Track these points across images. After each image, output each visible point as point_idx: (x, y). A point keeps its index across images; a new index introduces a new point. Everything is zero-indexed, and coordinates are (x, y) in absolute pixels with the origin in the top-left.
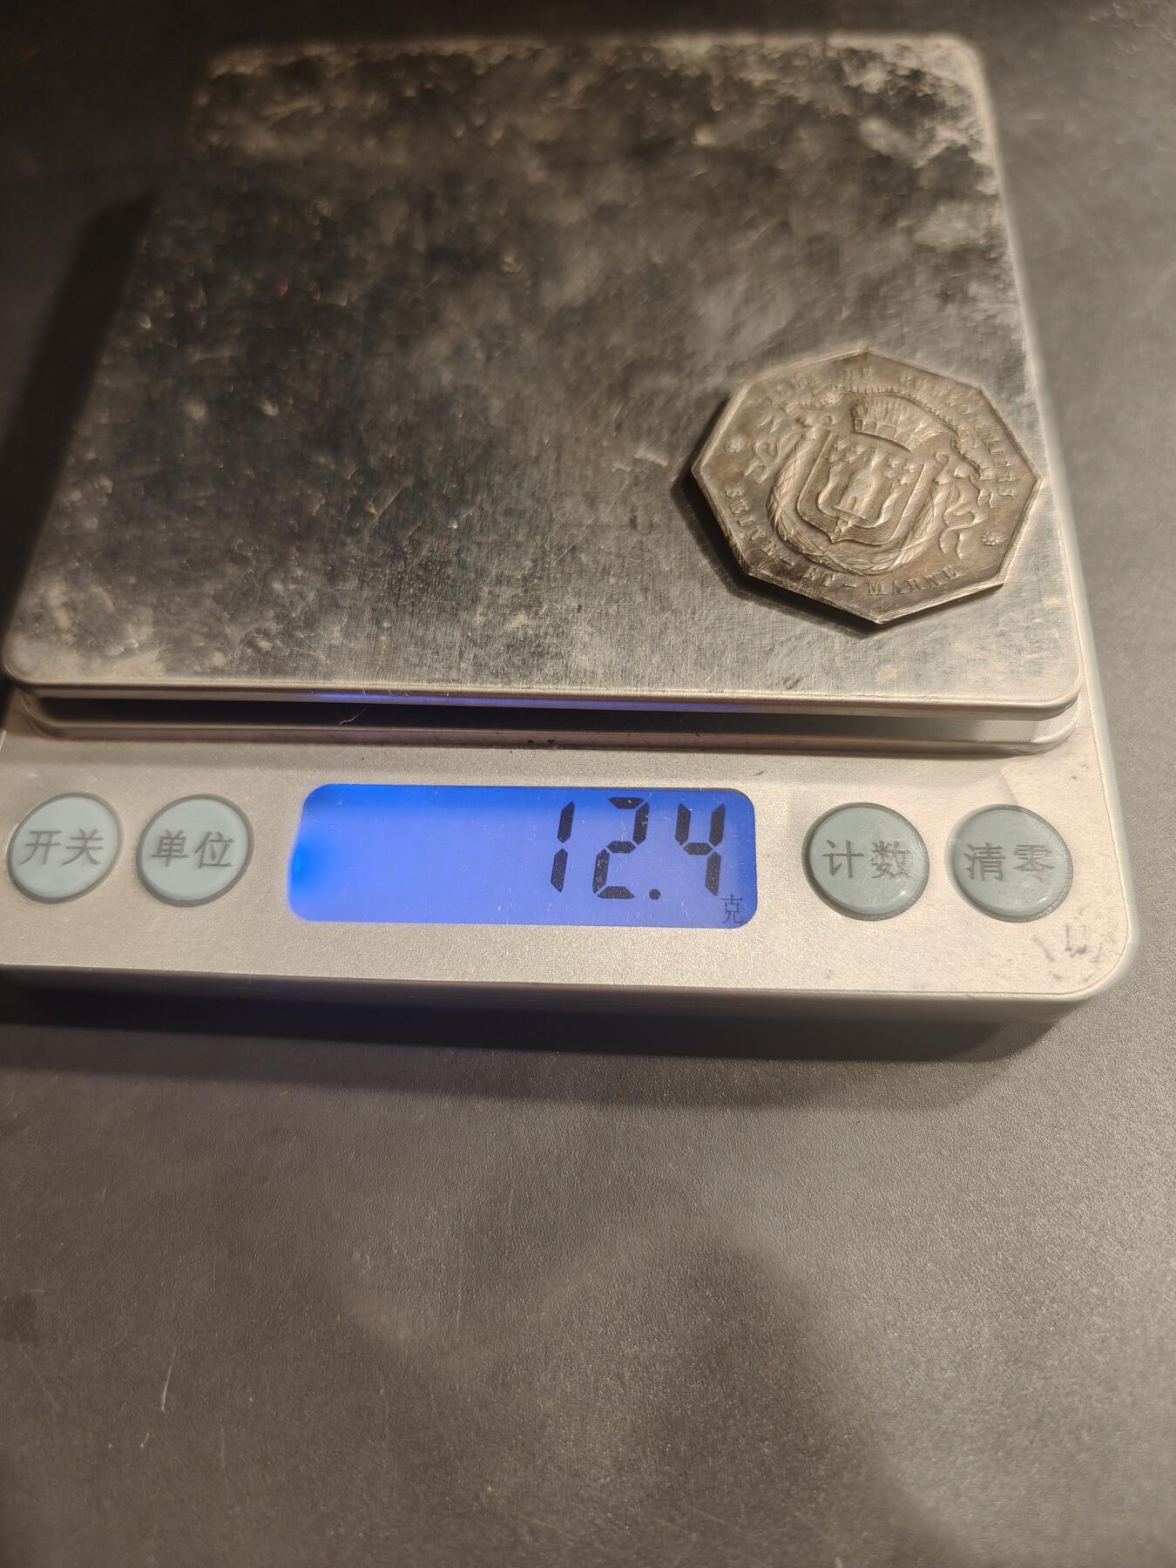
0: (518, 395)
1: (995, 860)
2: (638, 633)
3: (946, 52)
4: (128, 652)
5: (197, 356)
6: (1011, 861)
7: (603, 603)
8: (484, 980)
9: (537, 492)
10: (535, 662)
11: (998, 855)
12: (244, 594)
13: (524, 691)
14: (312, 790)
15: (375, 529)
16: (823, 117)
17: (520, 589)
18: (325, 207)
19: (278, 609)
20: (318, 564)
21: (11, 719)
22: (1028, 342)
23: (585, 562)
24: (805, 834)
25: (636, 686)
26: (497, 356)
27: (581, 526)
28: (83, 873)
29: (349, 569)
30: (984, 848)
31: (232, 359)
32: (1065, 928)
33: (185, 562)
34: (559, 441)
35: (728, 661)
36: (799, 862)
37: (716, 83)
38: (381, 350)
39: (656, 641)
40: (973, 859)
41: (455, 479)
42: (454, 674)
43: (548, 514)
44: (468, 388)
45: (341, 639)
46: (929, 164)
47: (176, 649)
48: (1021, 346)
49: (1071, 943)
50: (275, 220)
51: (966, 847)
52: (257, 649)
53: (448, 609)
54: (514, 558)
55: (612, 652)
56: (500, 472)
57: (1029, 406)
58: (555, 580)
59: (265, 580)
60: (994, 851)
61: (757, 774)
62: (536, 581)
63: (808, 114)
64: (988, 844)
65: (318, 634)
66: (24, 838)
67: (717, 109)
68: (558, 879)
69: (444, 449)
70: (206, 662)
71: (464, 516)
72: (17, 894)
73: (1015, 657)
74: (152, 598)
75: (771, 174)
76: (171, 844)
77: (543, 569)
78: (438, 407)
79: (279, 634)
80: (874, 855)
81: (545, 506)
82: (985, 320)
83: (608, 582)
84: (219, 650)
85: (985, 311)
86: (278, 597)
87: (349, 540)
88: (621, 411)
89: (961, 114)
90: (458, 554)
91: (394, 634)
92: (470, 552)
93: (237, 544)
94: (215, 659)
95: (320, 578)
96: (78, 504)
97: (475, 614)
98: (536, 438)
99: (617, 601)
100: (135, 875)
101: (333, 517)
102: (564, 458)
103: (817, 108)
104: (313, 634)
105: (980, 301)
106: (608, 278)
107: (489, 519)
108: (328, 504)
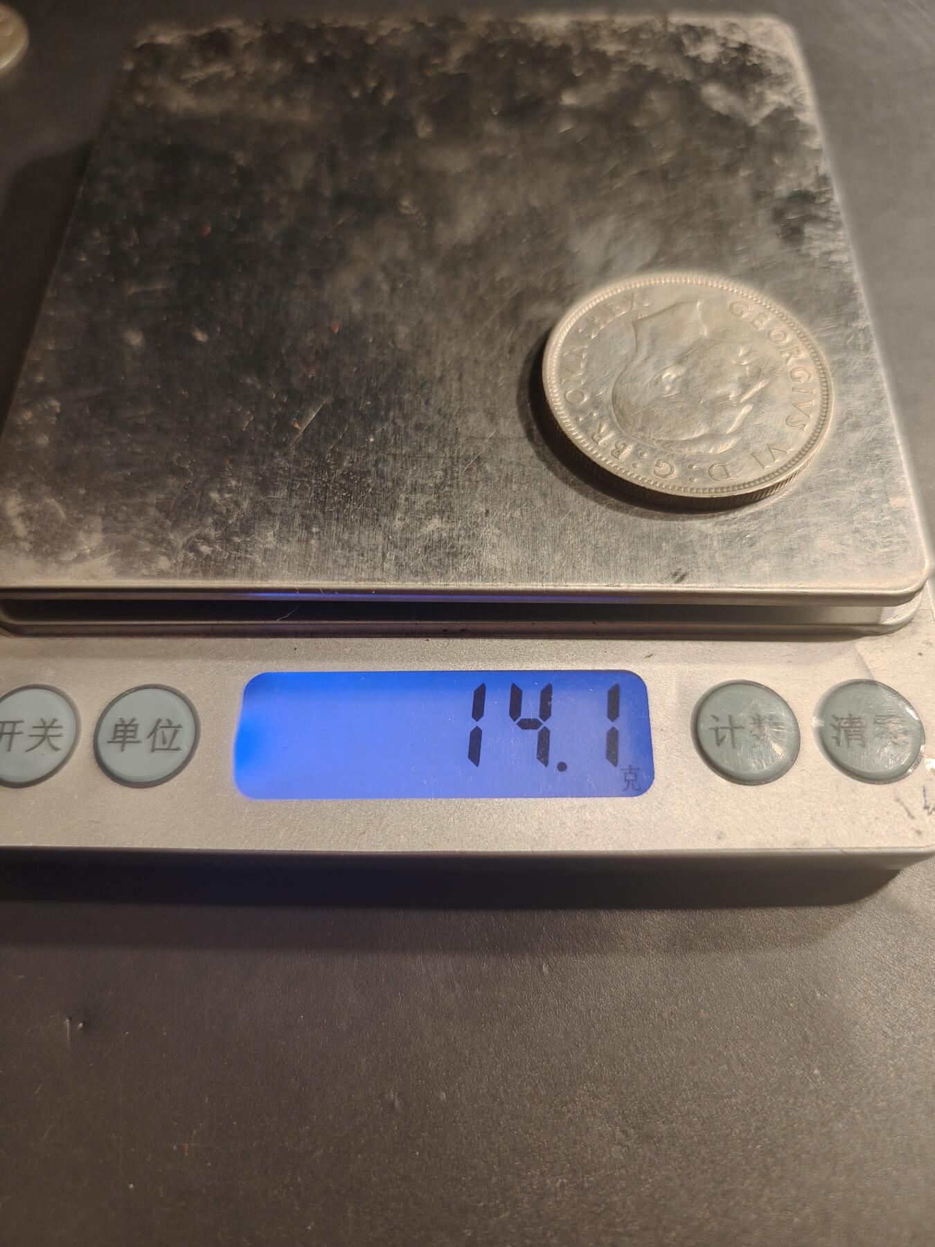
0: (421, 322)
1: (857, 729)
2: (540, 534)
3: (768, 29)
4: (81, 558)
5: (133, 290)
6: (872, 729)
7: (507, 508)
8: (416, 849)
9: (443, 409)
10: (451, 561)
11: (859, 725)
12: (183, 502)
13: (442, 587)
14: (251, 678)
15: (300, 443)
16: (669, 82)
17: (433, 496)
18: (240, 158)
19: (216, 517)
20: (250, 475)
22: (857, 278)
23: (489, 471)
24: (692, 709)
25: (541, 582)
26: (401, 286)
27: (483, 438)
28: (45, 759)
29: (278, 479)
30: (847, 719)
31: (164, 291)
32: (922, 789)
33: (129, 474)
34: (460, 361)
35: (622, 559)
36: (690, 736)
37: (575, 52)
38: (298, 283)
39: (558, 541)
40: (838, 728)
41: (369, 397)
42: (378, 574)
43: (454, 428)
44: (376, 316)
45: (275, 543)
46: (762, 123)
47: (126, 554)
49: (928, 803)
50: (197, 170)
51: (833, 718)
52: (198, 553)
53: (370, 514)
54: (426, 468)
55: (518, 552)
56: (409, 390)
57: (863, 330)
58: (464, 488)
59: (202, 490)
60: (857, 721)
61: (647, 657)
62: (447, 489)
63: (655, 79)
64: (850, 715)
65: (254, 539)
67: (578, 75)
68: (474, 755)
69: (358, 370)
70: (153, 566)
71: (379, 430)
73: (870, 550)
74: (100, 508)
75: (631, 129)
76: (125, 731)
77: (452, 478)
78: (352, 331)
79: (218, 539)
80: (752, 726)
81: (451, 420)
82: (821, 256)
83: (511, 488)
84: (164, 554)
85: (820, 249)
86: (215, 504)
87: (277, 453)
88: (513, 335)
89: (785, 81)
90: (376, 465)
91: (322, 538)
92: (387, 463)
93: (176, 457)
94: (161, 563)
95: (252, 488)
96: (30, 423)
97: (394, 519)
98: (440, 360)
99: (520, 506)
100: (94, 760)
101: (261, 432)
102: (465, 378)
103: (663, 75)
104: (248, 539)
105: (816, 240)
106: (493, 219)
107: (402, 433)
108: (256, 420)
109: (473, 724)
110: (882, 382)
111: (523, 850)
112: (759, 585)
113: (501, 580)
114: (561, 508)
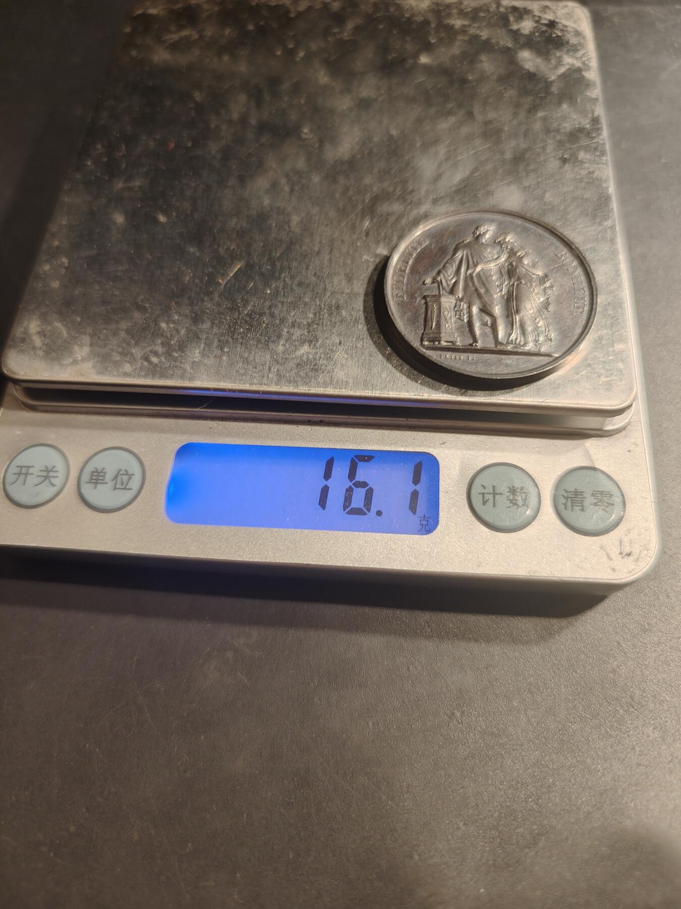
0: (308, 213)
1: (579, 499)
3: (571, 10)
4: (75, 362)
6: (589, 500)
7: (354, 340)
8: (278, 561)
9: (317, 272)
10: (313, 374)
11: (581, 496)
12: (143, 329)
13: (306, 392)
14: (181, 446)
15: (221, 293)
16: (496, 48)
17: (306, 330)
18: (198, 96)
19: (163, 339)
20: (187, 312)
21: (7, 399)
22: (612, 189)
23: (344, 316)
24: (469, 480)
25: (372, 390)
26: (296, 189)
27: (342, 293)
28: (47, 492)
29: (205, 316)
30: (573, 492)
31: (140, 187)
32: (619, 541)
33: (109, 309)
34: (332, 241)
36: (464, 497)
37: (433, 25)
38: (229, 184)
40: (567, 498)
41: (269, 263)
42: (265, 380)
43: (324, 286)
44: (279, 208)
45: (200, 358)
46: (558, 78)
47: (104, 360)
48: (608, 191)
49: (622, 550)
50: (168, 104)
51: (563, 491)
52: (150, 362)
53: (263, 341)
54: (303, 312)
55: (358, 370)
56: (296, 260)
57: (611, 227)
58: (326, 326)
59: (156, 321)
60: (579, 494)
61: (441, 444)
62: (315, 326)
63: (487, 46)
64: (576, 490)
65: (186, 355)
66: (13, 469)
67: (433, 42)
68: (323, 503)
69: (264, 245)
70: (121, 369)
71: (274, 286)
72: (8, 502)
73: (596, 379)
74: (90, 330)
75: (464, 81)
76: (98, 476)
77: (319, 319)
78: (261, 218)
79: (163, 354)
80: (509, 494)
81: (322, 280)
82: (587, 174)
83: (358, 327)
84: (128, 362)
85: (588, 169)
86: (163, 331)
87: (206, 299)
88: (369, 224)
89: (579, 48)
90: (270, 308)
91: (230, 355)
92: (277, 307)
93: (140, 299)
94: (126, 368)
95: (188, 321)
96: (48, 272)
97: (279, 345)
98: (318, 240)
99: (363, 339)
100: (77, 493)
101: (197, 284)
103: (493, 43)
104: (183, 354)
105: (585, 163)
106: (364, 143)
107: (289, 288)
108: (194, 276)
109: (324, 483)
110: (620, 264)
111: (348, 565)
112: (518, 399)
113: (345, 388)
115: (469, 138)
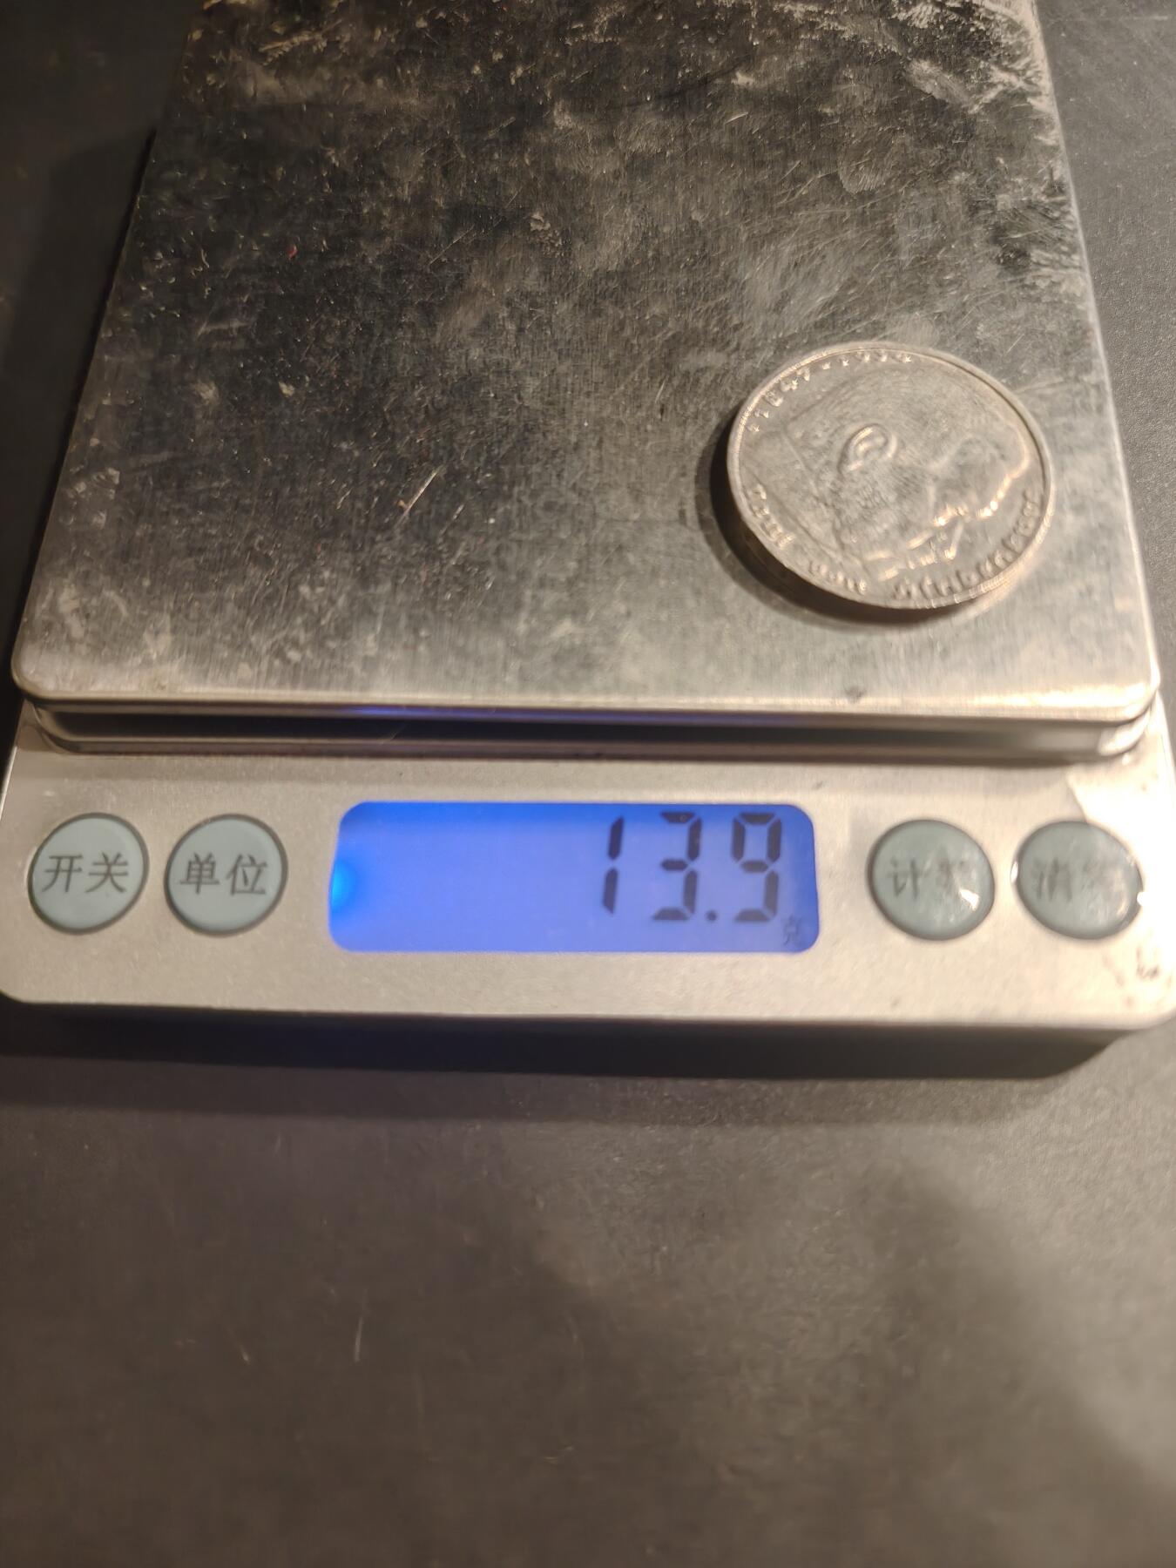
0: (553, 372)
1: (1063, 878)
2: (691, 642)
4: (147, 663)
5: (203, 329)
6: (1080, 878)
7: (653, 608)
8: (540, 1013)
9: (578, 483)
10: (584, 674)
11: (1066, 872)
12: (267, 598)
13: (573, 705)
14: (349, 808)
15: (406, 525)
16: (871, 54)
17: (565, 593)
18: (333, 155)
19: (306, 615)
20: (347, 564)
21: (22, 732)
22: (1092, 317)
23: (633, 563)
25: (691, 699)
26: (528, 327)
27: (627, 520)
28: (109, 901)
29: (380, 570)
30: (1051, 865)
31: (240, 330)
32: (1136, 950)
33: (202, 562)
34: (600, 423)
35: (787, 672)
36: (863, 881)
37: (754, 14)
38: (404, 320)
39: (711, 651)
40: (1040, 877)
41: (489, 468)
42: (497, 687)
43: (591, 508)
44: (498, 364)
45: (376, 649)
46: (985, 110)
47: (201, 658)
48: (1086, 318)
49: (1142, 967)
51: (1034, 863)
52: (286, 661)
53: (490, 615)
54: (557, 558)
55: (664, 663)
56: (538, 459)
57: (1096, 385)
58: (601, 584)
59: (290, 583)
60: (1063, 868)
61: (815, 787)
62: (581, 584)
63: (853, 53)
64: (1055, 861)
65: (351, 644)
66: (45, 863)
68: (609, 900)
69: (476, 433)
70: (232, 674)
71: (501, 510)
72: (39, 922)
74: (169, 603)
75: (817, 117)
76: (201, 869)
77: (588, 571)
78: (471, 383)
79: (308, 643)
81: (588, 498)
82: (1049, 287)
83: (658, 585)
84: (244, 660)
85: (1050, 277)
86: (305, 601)
87: (379, 537)
88: (664, 390)
89: (1018, 52)
90: (498, 551)
91: (432, 644)
92: (510, 551)
93: (257, 541)
94: (241, 671)
95: (349, 580)
96: (84, 497)
97: (518, 621)
98: (575, 422)
99: (668, 606)
100: (165, 905)
101: (359, 510)
102: (606, 441)
103: (864, 44)
104: (346, 644)
105: (1045, 266)
106: (645, 237)
107: (529, 514)
108: (353, 497)
109: (608, 864)
110: (1114, 453)
113: (642, 696)
114: (717, 609)
115: (834, 223)
